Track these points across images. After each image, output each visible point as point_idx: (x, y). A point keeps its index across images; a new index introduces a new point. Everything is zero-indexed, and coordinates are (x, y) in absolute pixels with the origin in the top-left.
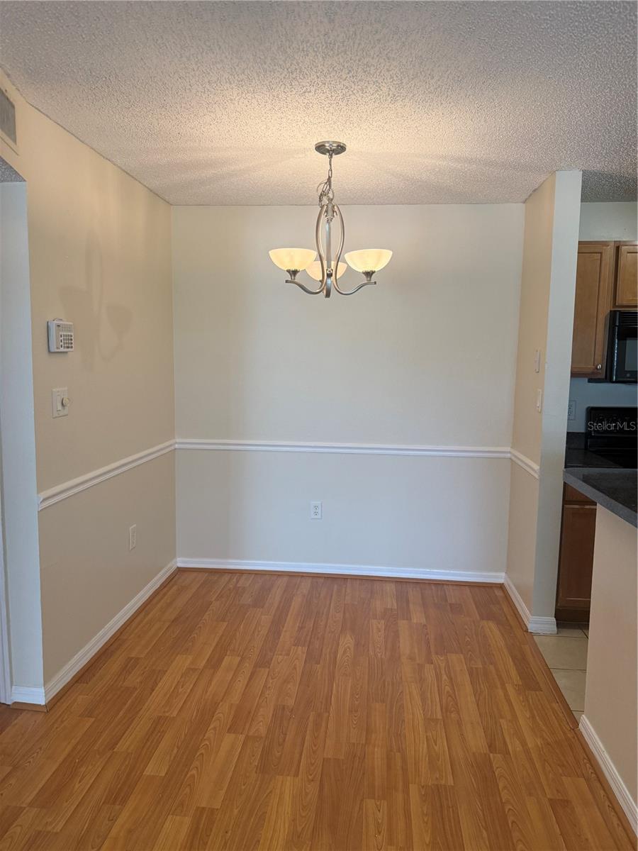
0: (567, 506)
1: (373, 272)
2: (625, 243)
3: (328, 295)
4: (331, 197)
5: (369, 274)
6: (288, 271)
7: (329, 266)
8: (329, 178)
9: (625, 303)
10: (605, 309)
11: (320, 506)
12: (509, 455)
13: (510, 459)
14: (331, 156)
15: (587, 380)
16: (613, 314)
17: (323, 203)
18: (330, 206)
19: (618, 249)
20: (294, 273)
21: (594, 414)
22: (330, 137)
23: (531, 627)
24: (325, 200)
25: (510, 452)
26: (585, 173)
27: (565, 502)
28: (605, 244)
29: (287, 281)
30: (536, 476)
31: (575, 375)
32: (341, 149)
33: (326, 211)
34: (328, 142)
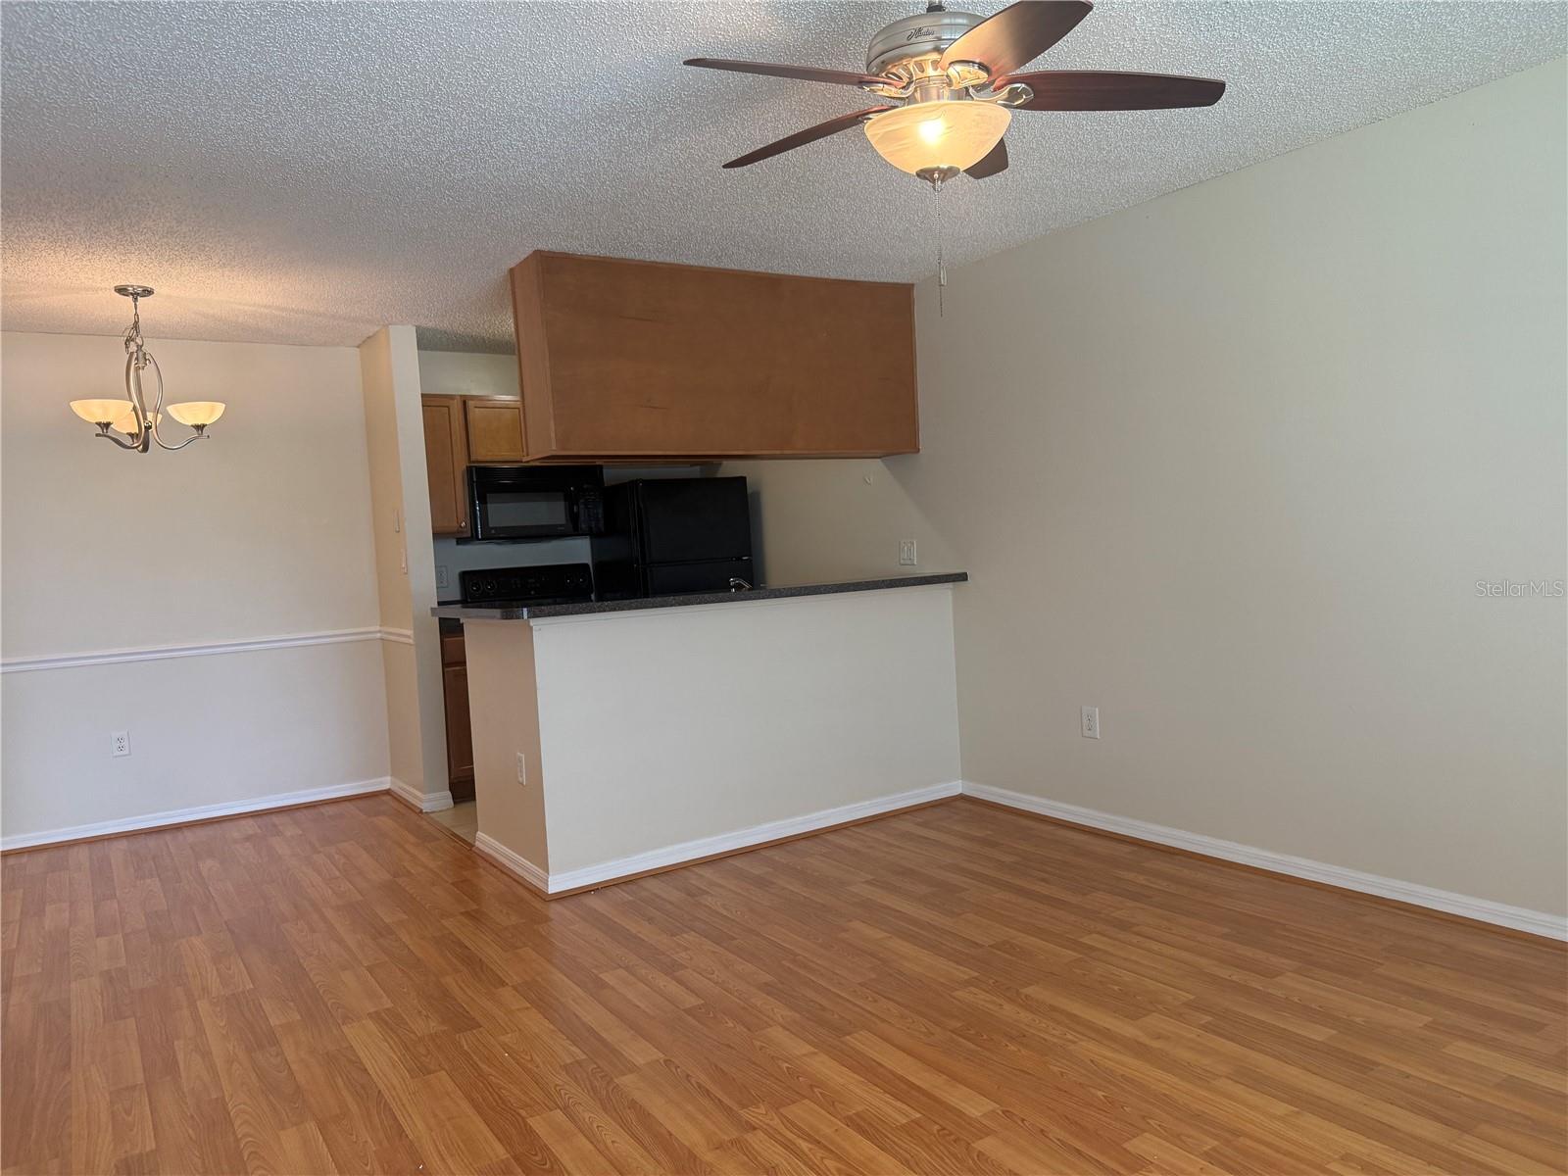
0: (446, 670)
1: (204, 426)
2: (473, 398)
3: (145, 449)
4: (140, 343)
5: (200, 428)
6: (99, 424)
7: (145, 418)
8: (136, 323)
9: (480, 458)
10: (461, 465)
11: (126, 737)
12: (379, 635)
13: (382, 639)
14: (136, 300)
15: (454, 542)
16: (469, 469)
17: (130, 350)
18: (140, 354)
19: (465, 403)
20: (107, 425)
21: (466, 577)
22: (134, 281)
23: (426, 807)
24: (133, 347)
25: (380, 632)
26: (418, 328)
27: (445, 665)
28: (451, 397)
29: (97, 435)
30: (411, 641)
31: (438, 535)
32: (148, 292)
33: (137, 359)
34: (132, 286)
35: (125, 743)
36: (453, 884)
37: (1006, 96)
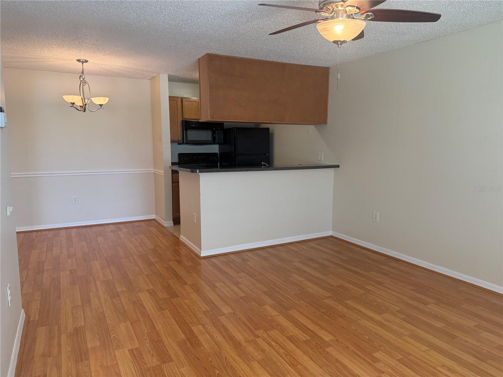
0: (173, 184)
1: (102, 105)
2: (184, 98)
3: (85, 111)
4: (84, 78)
5: (101, 105)
6: (71, 103)
7: (85, 101)
8: (83, 71)
9: (186, 118)
10: (180, 120)
11: (77, 198)
12: (153, 172)
13: (154, 173)
14: (83, 64)
15: (177, 144)
16: (182, 121)
17: (81, 80)
18: (84, 81)
19: (182, 99)
20: (74, 103)
21: (180, 155)
22: (82, 58)
23: (165, 225)
24: (82, 79)
25: (153, 170)
26: (168, 75)
27: (173, 183)
28: (178, 97)
29: (71, 106)
30: (163, 175)
31: (172, 142)
32: (86, 61)
33: (83, 83)
34: (82, 59)
35: (77, 200)
36: (172, 251)
37: (365, 17)
